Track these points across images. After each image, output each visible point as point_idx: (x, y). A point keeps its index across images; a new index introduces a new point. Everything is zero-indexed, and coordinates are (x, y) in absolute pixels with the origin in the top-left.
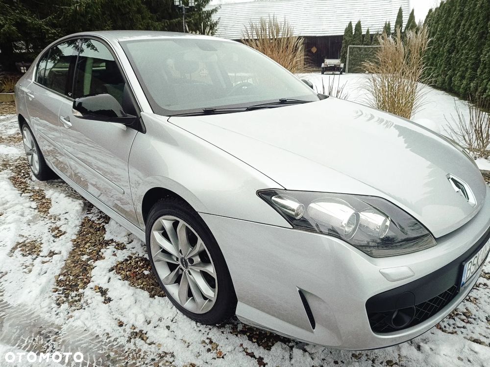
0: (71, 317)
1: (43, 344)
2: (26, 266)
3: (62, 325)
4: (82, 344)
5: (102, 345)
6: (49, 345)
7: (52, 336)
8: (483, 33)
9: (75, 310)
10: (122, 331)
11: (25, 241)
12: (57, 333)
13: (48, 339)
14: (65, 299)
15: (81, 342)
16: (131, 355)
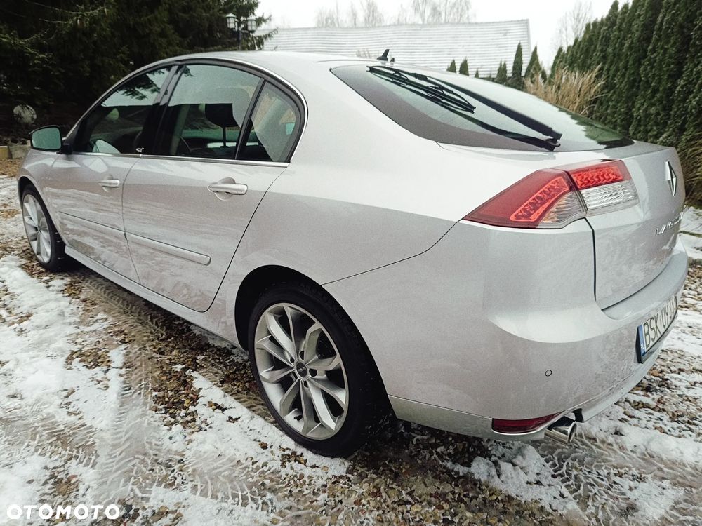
0: (191, 441)
1: (167, 475)
2: (99, 382)
3: (184, 451)
4: (221, 472)
5: (248, 472)
6: (176, 475)
7: (175, 464)
8: (634, 80)
9: (193, 432)
10: (270, 454)
11: (81, 350)
12: (180, 461)
13: (172, 469)
14: (172, 420)
15: (220, 470)
16: (292, 482)
